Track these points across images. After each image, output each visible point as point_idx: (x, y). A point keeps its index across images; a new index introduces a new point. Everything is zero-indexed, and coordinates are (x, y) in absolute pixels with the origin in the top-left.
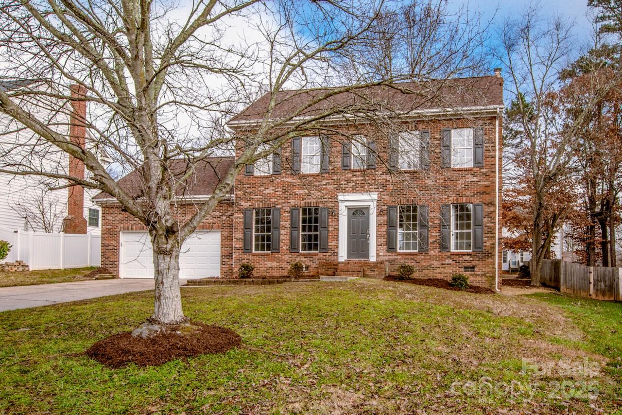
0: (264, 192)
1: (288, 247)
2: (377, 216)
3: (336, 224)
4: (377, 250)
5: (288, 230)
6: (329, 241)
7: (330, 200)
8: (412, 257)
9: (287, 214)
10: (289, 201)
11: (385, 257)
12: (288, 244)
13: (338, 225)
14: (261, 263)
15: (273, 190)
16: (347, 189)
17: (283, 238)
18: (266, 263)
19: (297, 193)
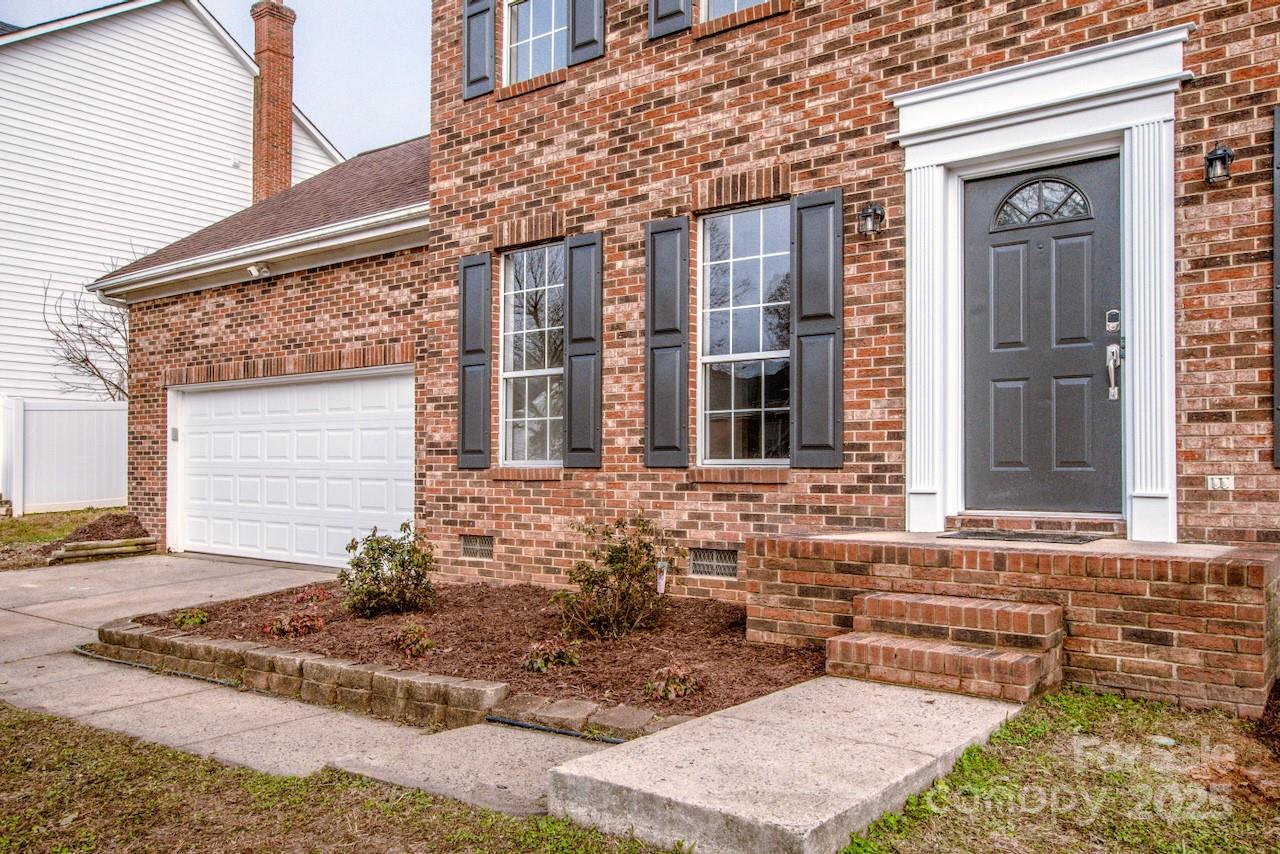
0: (537, 161)
1: (636, 441)
2: (1183, 202)
3: (888, 287)
4: (1185, 456)
5: (636, 348)
6: (851, 396)
7: (852, 144)
9: (631, 262)
10: (642, 189)
11: (1254, 508)
12: (638, 425)
13: (899, 297)
14: (524, 518)
15: (570, 145)
16: (953, 57)
17: (617, 389)
18: (544, 519)
19: (677, 136)
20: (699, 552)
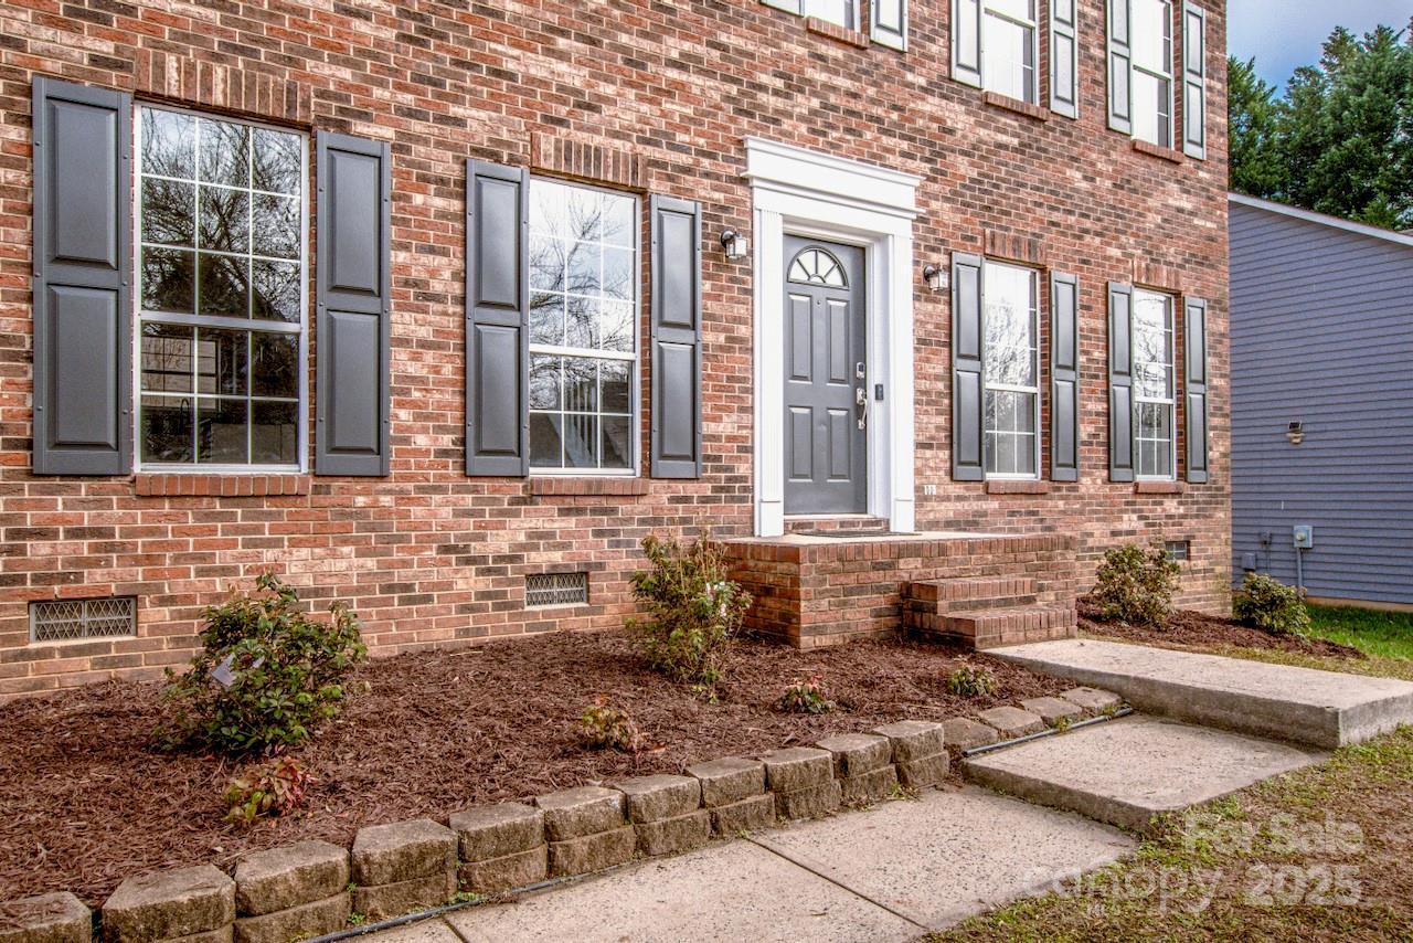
1: (447, 441)
2: (916, 298)
3: (738, 310)
4: (917, 472)
5: (445, 318)
6: (706, 409)
7: (706, 163)
9: (439, 203)
10: (455, 110)
13: (748, 322)
17: (413, 369)
19: (510, 66)
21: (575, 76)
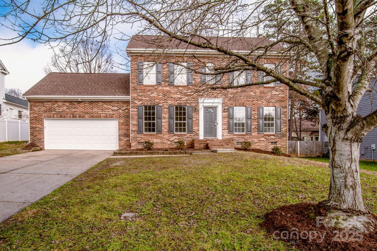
0: (151, 95)
2: (222, 112)
3: (197, 116)
4: (222, 133)
5: (167, 120)
6: (193, 126)
7: (194, 102)
8: (243, 137)
9: (166, 110)
10: (168, 102)
11: (227, 137)
12: (167, 128)
13: (199, 117)
15: (156, 94)
16: (204, 96)
17: (164, 124)
18: (153, 140)
19: (173, 97)
20: (175, 143)
21: (179, 96)
